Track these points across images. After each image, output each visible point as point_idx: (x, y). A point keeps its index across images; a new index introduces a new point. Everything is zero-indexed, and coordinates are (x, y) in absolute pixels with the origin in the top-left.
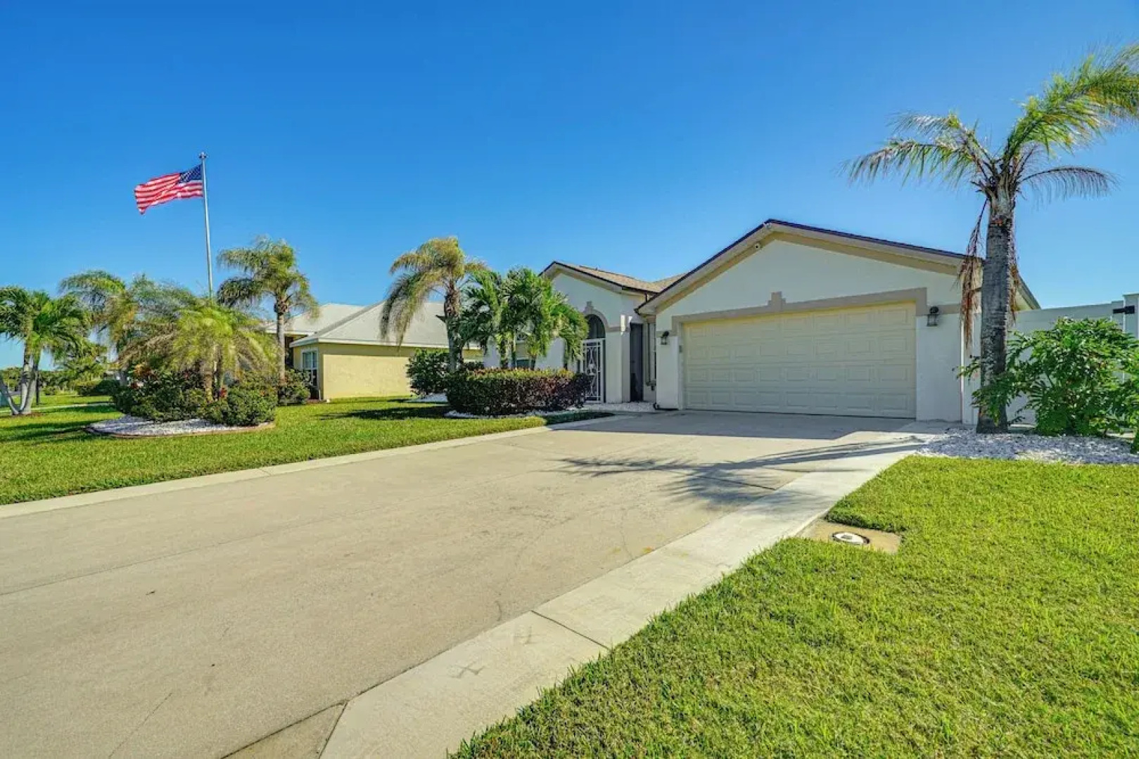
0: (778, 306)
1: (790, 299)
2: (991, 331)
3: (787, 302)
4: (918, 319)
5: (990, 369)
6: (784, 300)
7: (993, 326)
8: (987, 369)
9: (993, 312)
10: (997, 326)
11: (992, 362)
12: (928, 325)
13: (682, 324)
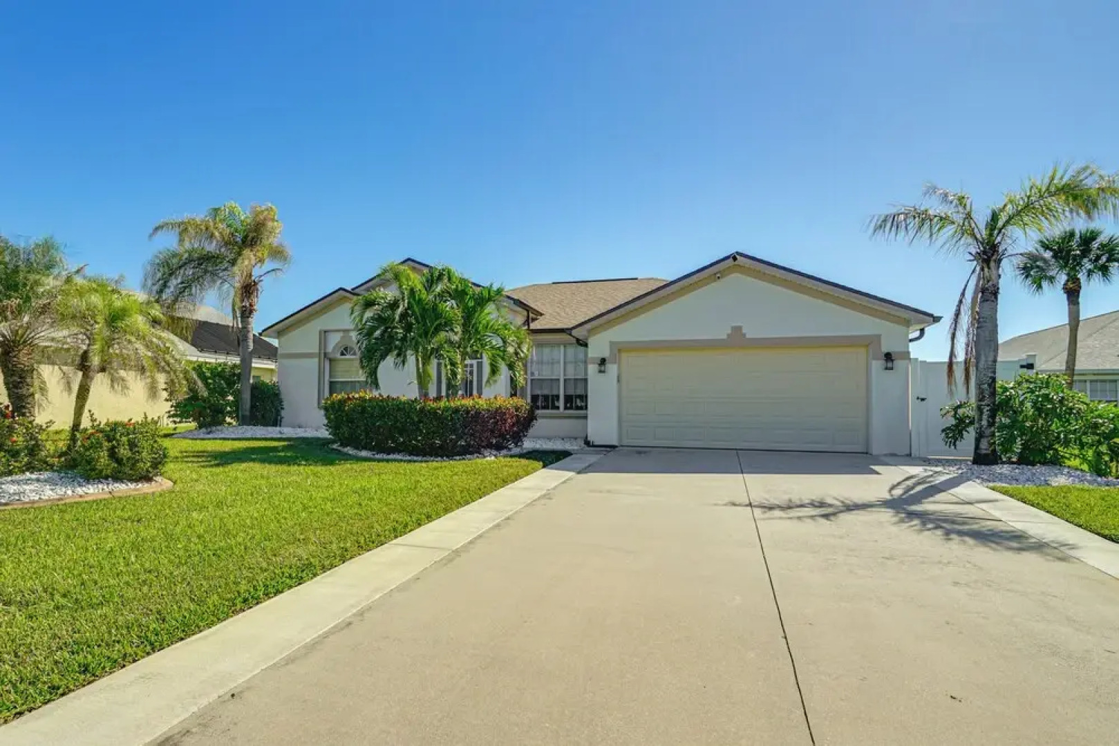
0: (737, 340)
1: (750, 333)
2: (988, 379)
3: (747, 336)
4: (874, 362)
5: (987, 411)
6: (744, 335)
7: (990, 375)
8: (985, 410)
9: (990, 363)
10: (992, 375)
11: (988, 405)
12: (886, 369)
13: (620, 351)
